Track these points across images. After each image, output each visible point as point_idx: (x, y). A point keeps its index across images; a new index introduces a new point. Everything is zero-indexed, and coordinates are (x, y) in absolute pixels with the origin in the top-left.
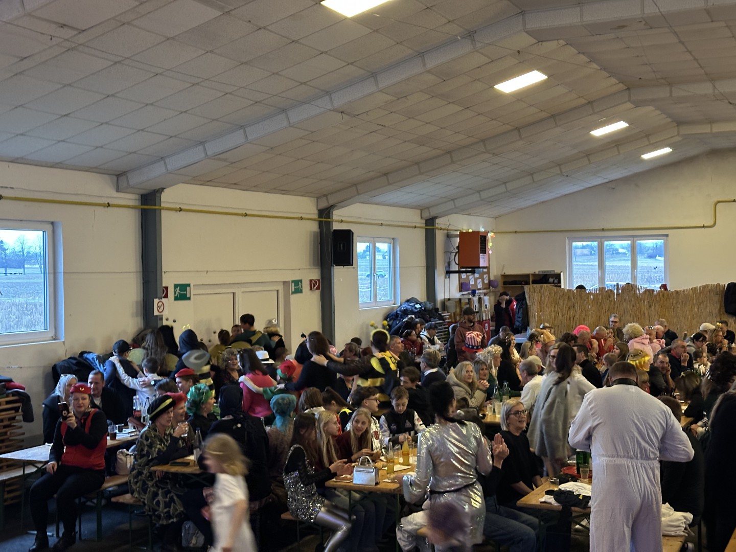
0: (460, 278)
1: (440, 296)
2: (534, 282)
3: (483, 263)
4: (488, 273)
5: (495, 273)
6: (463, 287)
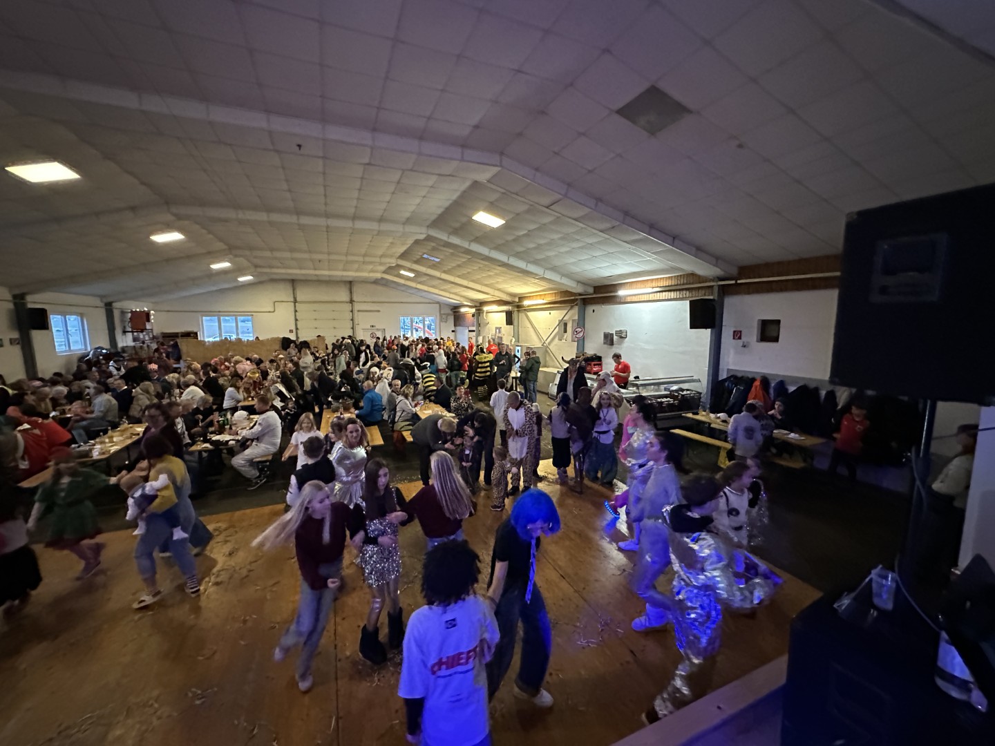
0: (133, 335)
2: (182, 336)
3: (148, 326)
4: (152, 332)
6: (135, 340)
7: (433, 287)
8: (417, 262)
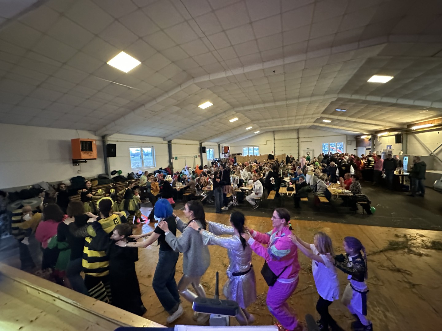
0: (225, 154)
1: (221, 158)
2: (237, 155)
3: (228, 152)
5: (231, 153)
7: (343, 126)
8: (332, 114)
